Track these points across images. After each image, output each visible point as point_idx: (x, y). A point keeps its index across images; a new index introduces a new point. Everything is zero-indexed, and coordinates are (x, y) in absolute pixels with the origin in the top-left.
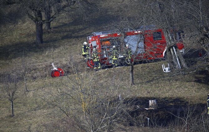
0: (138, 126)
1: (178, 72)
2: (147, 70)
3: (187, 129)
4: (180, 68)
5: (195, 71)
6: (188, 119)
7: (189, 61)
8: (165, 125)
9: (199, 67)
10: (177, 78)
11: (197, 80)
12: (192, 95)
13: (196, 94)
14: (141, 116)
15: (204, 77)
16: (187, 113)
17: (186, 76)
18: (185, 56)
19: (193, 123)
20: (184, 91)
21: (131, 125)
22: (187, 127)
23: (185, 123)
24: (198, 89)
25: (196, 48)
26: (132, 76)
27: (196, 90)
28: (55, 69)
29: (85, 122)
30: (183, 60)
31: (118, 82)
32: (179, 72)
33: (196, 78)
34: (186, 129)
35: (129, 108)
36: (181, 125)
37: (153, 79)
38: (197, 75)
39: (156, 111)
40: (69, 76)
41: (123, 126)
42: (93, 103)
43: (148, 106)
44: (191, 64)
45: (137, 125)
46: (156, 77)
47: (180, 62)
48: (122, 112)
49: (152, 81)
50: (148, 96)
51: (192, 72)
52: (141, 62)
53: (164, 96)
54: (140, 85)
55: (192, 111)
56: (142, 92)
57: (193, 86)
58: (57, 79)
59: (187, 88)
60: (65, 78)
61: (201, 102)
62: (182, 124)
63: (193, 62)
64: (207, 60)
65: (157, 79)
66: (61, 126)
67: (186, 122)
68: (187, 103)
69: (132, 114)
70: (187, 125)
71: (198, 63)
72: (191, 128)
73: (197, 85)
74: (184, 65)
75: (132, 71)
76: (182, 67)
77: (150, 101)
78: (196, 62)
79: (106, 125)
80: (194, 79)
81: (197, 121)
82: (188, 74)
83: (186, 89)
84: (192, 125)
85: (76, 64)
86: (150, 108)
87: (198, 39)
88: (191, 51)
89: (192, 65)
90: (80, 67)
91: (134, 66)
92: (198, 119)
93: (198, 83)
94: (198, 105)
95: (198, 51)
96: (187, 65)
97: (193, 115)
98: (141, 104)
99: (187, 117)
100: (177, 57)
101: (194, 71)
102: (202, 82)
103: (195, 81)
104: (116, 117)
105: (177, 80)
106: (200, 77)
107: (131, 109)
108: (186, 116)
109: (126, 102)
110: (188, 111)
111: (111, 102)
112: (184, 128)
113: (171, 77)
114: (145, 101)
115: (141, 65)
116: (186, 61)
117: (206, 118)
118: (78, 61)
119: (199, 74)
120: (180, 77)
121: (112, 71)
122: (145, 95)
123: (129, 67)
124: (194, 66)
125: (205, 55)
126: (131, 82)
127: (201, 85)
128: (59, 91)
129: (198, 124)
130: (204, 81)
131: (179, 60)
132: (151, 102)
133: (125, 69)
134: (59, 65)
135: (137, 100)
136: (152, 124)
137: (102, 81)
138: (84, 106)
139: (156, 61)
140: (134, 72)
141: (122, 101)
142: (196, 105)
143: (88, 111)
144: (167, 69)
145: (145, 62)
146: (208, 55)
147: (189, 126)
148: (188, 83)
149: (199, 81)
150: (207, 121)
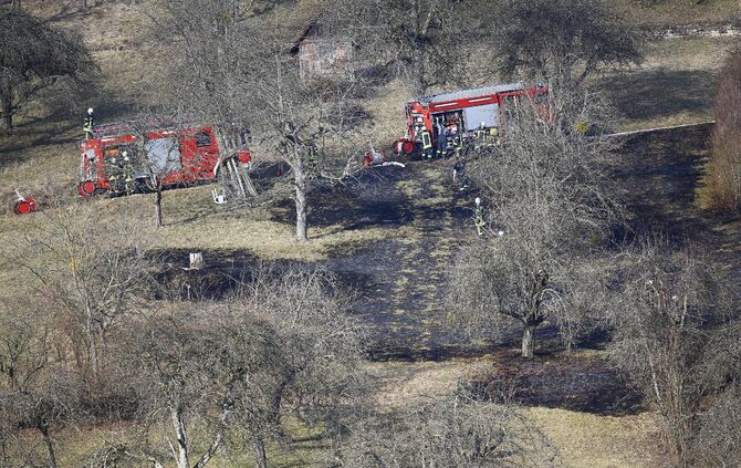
0: (171, 299)
1: (240, 204)
2: (187, 200)
3: (258, 304)
4: (245, 195)
5: (271, 201)
6: (259, 287)
7: (261, 184)
8: (219, 298)
9: (278, 194)
10: (239, 213)
11: (274, 217)
12: (267, 244)
13: (273, 242)
14: (175, 281)
15: (287, 212)
16: (258, 276)
17: (255, 210)
18: (252, 175)
19: (269, 293)
20: (251, 237)
21: (158, 297)
22: (258, 300)
23: (255, 294)
24: (277, 232)
25: (272, 160)
26: (160, 211)
27: (273, 235)
28: (22, 199)
29: (76, 292)
30: (249, 182)
31: (133, 221)
32: (243, 203)
33: (272, 212)
34: (256, 305)
35: (153, 268)
36: (247, 297)
37: (196, 216)
38: (273, 209)
39: (201, 272)
40: (46, 211)
41: (144, 301)
42: (89, 260)
43: (187, 265)
44: (264, 189)
45: (169, 298)
46: (201, 212)
47: (244, 186)
48: (141, 276)
49: (194, 219)
50: (189, 245)
51: (265, 203)
52: (174, 187)
53: (216, 247)
54: (173, 227)
55: (266, 272)
56: (176, 238)
57: (267, 228)
58: (25, 218)
59: (256, 231)
60: (39, 216)
61: (282, 256)
62: (249, 295)
63: (267, 184)
64: (293, 181)
65: (204, 216)
66: (33, 300)
67: (256, 291)
68: (257, 257)
69: (160, 277)
70: (259, 298)
71: (276, 186)
72: (266, 302)
73: (274, 226)
74: (252, 190)
75: (159, 202)
76: (247, 194)
77: (191, 255)
78: (272, 186)
79: (112, 298)
80: (269, 216)
81: (275, 289)
82: (258, 206)
83: (256, 233)
84: (266, 297)
85: (58, 191)
86: (192, 268)
87: (277, 143)
88: (264, 165)
89: (266, 190)
90: (65, 195)
91: (162, 193)
92: (277, 286)
93: (277, 223)
94: (276, 262)
95: (276, 166)
96: (257, 190)
97: (269, 280)
98: (175, 261)
99: (257, 284)
100: (238, 176)
101: (269, 200)
102: (283, 221)
103: (271, 219)
104: (130, 285)
105: (238, 217)
106: (281, 212)
107: (157, 269)
108: (256, 280)
109: (149, 256)
110: (259, 273)
111: (121, 258)
112: (253, 302)
113: (229, 212)
114: (182, 256)
115: (172, 192)
116: (254, 184)
117: (292, 284)
118: (62, 185)
119: (278, 207)
120: (244, 213)
121: (122, 202)
122: (182, 244)
123: (153, 195)
124: (269, 192)
125: (289, 172)
126: (157, 221)
127: (282, 226)
128: (29, 238)
130: (288, 218)
131: (243, 182)
132: (193, 258)
133: (146, 198)
134: (28, 192)
135: (168, 252)
136: (195, 296)
137: (105, 221)
138: (72, 267)
139: (201, 183)
140: (162, 204)
141: (140, 255)
142: (273, 261)
143: (82, 275)
144: (221, 198)
145: (181, 186)
146: (294, 173)
147: (261, 300)
148: (258, 224)
149: (277, 218)
150: (294, 289)
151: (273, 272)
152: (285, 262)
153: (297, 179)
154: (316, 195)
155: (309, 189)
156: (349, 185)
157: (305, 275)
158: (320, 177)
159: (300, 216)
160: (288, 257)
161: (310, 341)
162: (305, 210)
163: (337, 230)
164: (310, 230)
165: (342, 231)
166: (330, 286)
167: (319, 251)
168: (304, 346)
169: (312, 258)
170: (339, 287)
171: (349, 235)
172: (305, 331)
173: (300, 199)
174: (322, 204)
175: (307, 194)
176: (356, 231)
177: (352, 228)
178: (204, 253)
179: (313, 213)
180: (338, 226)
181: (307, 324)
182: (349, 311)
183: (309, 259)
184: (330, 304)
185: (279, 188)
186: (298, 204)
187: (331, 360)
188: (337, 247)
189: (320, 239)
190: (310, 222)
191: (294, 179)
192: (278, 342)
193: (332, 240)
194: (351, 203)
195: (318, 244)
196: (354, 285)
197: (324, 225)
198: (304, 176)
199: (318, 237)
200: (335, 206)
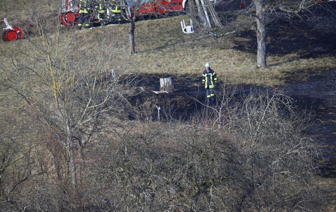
0: (142, 119)
1: (206, 34)
2: (157, 30)
3: (222, 125)
4: (210, 26)
5: (234, 32)
6: (222, 109)
7: (225, 16)
8: (186, 119)
9: (241, 25)
10: (205, 42)
11: (237, 46)
12: (230, 70)
13: (236, 68)
14: (147, 103)
15: (248, 42)
16: (221, 99)
17: (219, 40)
18: (218, 8)
19: (231, 115)
20: (215, 64)
21: (131, 118)
22: (221, 121)
23: (218, 116)
24: (239, 60)
26: (133, 40)
27: (236, 62)
28: (9, 27)
29: (57, 112)
30: (214, 14)
31: (110, 49)
32: (209, 33)
33: (236, 42)
34: (219, 126)
35: (127, 91)
36: (212, 118)
37: (167, 44)
38: (238, 39)
39: (171, 96)
40: (32, 39)
41: (117, 120)
42: (69, 84)
43: (158, 88)
44: (227, 20)
45: (141, 119)
46: (170, 41)
47: (210, 17)
48: (116, 98)
49: (164, 47)
50: (159, 71)
51: (228, 33)
52: (146, 18)
53: (184, 72)
54: (145, 54)
55: (229, 96)
56: (148, 64)
57: (230, 56)
58: (13, 45)
59: (220, 58)
60: (25, 43)
61: (244, 81)
62: (213, 116)
63: (230, 16)
64: (254, 14)
65: (173, 44)
66: (18, 119)
67: (220, 113)
68: (221, 82)
69: (132, 100)
70: (222, 118)
71: (238, 19)
72: (228, 123)
73: (237, 55)
74: (217, 21)
75: (132, 31)
76: (213, 25)
77: (162, 80)
78: (235, 17)
79: (90, 118)
80: (233, 45)
81: (237, 112)
82: (222, 36)
83: (220, 61)
84: (229, 119)
85: (42, 21)
86: (162, 92)
89: (230, 21)
90: (48, 25)
91: (136, 24)
92: (238, 108)
93: (239, 51)
94: (238, 86)
96: (221, 21)
97: (231, 103)
98: (147, 85)
99: (220, 106)
100: (205, 9)
101: (232, 31)
102: (245, 50)
103: (234, 48)
104: (106, 106)
105: (204, 46)
106: (243, 42)
107: (131, 92)
108: (220, 103)
109: (123, 81)
110: (222, 97)
111: (98, 82)
112: (216, 123)
113: (196, 41)
114: (153, 80)
115: (145, 22)
116: (219, 16)
117: (252, 107)
118: (45, 15)
119: (240, 37)
120: (209, 42)
121: (99, 31)
122: (153, 70)
123: (127, 25)
124: (232, 23)
125: (251, 5)
126: (130, 49)
127: (244, 55)
128: (16, 63)
129: (239, 117)
130: (249, 47)
131: (209, 14)
132: (163, 82)
133: (121, 28)
134: (16, 22)
135: (140, 77)
136: (164, 117)
137: (84, 48)
138: (56, 87)
139: (171, 14)
140: (136, 33)
141: (115, 80)
142: (235, 85)
143: (62, 96)
144: (189, 28)
145: (153, 17)
146: (255, 7)
147: (224, 121)
148: (222, 51)
149: (240, 47)
150: (254, 112)
151: (235, 95)
152: (247, 87)
153: (258, 12)
154: (275, 27)
155: (268, 20)
156: (305, 18)
157: (264, 99)
158: (278, 10)
159: (260, 45)
160: (249, 82)
161: (268, 158)
162: (265, 40)
163: (294, 59)
164: (269, 58)
165: (298, 59)
166: (287, 110)
167: (276, 77)
168: (262, 163)
169: (270, 83)
170: (295, 110)
171: (304, 63)
172: (263, 149)
173: (261, 30)
174: (280, 35)
175: (267, 26)
176: (311, 59)
177: (307, 57)
178: (173, 77)
179: (273, 43)
180: (295, 55)
181: (265, 143)
182: (303, 132)
183: (268, 85)
184: (286, 126)
185: (241, 21)
186: (258, 35)
187: (286, 176)
188: (293, 73)
189: (278, 67)
190: (269, 51)
191: (255, 12)
192: (239, 159)
193: (288, 67)
194: (306, 35)
195: (276, 70)
196: (309, 108)
197: (282, 53)
198: (263, 10)
199: (276, 65)
200: (291, 37)
